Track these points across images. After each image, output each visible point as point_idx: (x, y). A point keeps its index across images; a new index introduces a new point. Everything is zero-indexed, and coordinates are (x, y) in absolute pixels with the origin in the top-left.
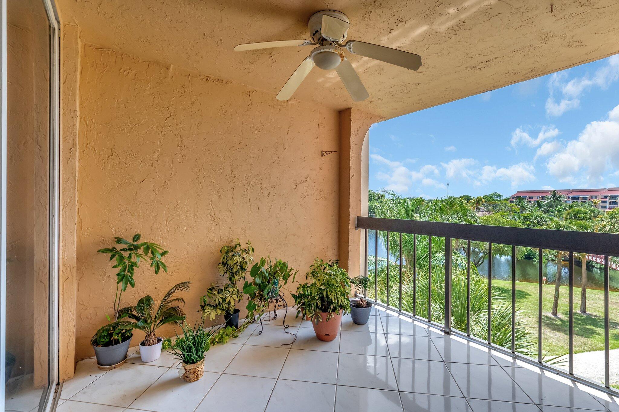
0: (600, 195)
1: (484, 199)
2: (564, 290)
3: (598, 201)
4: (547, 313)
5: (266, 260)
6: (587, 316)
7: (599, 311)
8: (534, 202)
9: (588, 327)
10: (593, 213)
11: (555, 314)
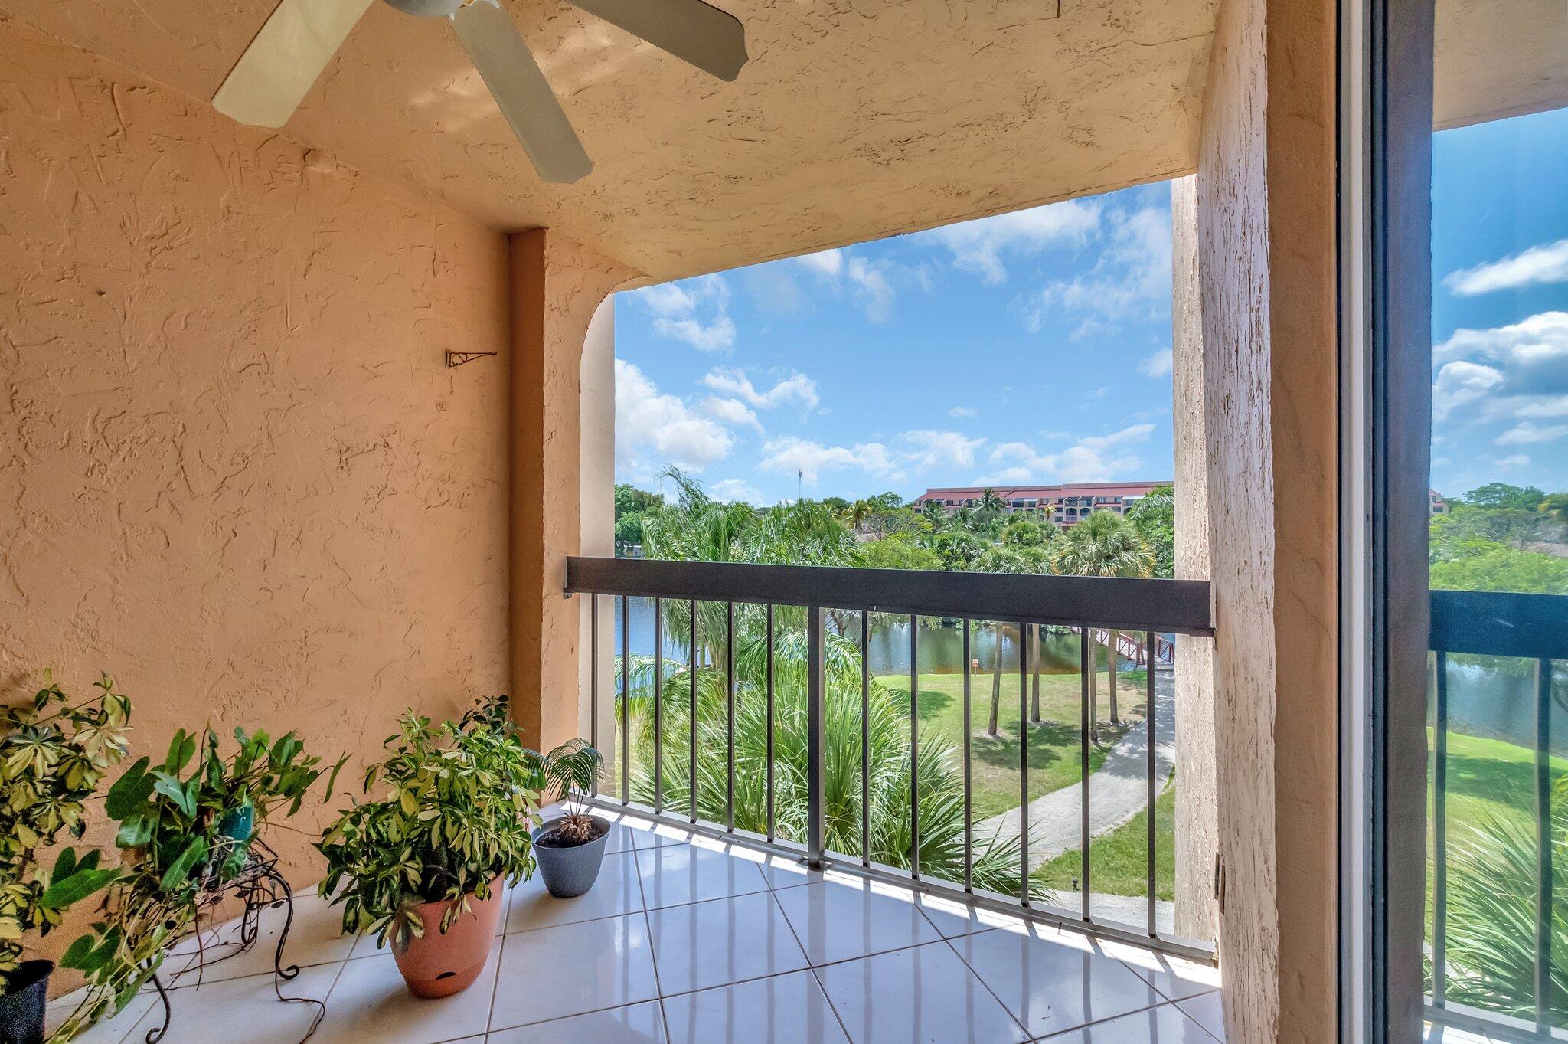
0: (1054, 498)
1: (870, 506)
2: (1010, 681)
3: (1051, 508)
4: (980, 732)
5: (197, 740)
6: (1042, 726)
7: (1057, 715)
8: (956, 511)
9: (1042, 747)
10: (1045, 532)
11: (993, 732)
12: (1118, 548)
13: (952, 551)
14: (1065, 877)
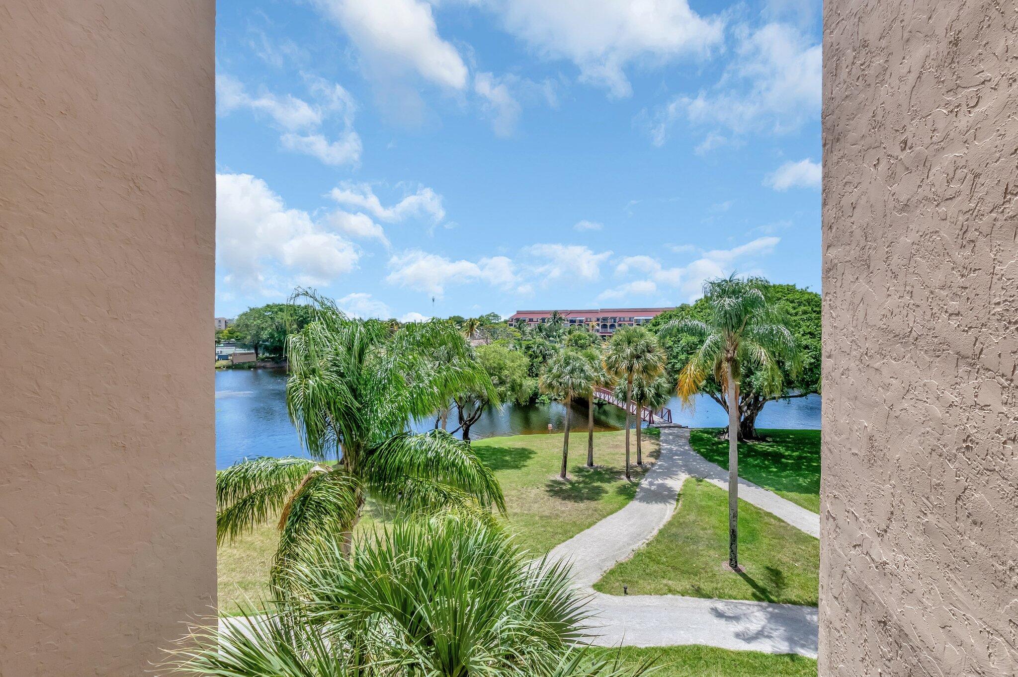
0: (594, 317)
3: (593, 324)
4: (555, 476)
6: (594, 469)
7: (604, 461)
8: (535, 325)
9: (595, 484)
10: (591, 339)
11: (564, 475)
12: (644, 351)
13: (534, 352)
14: (618, 584)
